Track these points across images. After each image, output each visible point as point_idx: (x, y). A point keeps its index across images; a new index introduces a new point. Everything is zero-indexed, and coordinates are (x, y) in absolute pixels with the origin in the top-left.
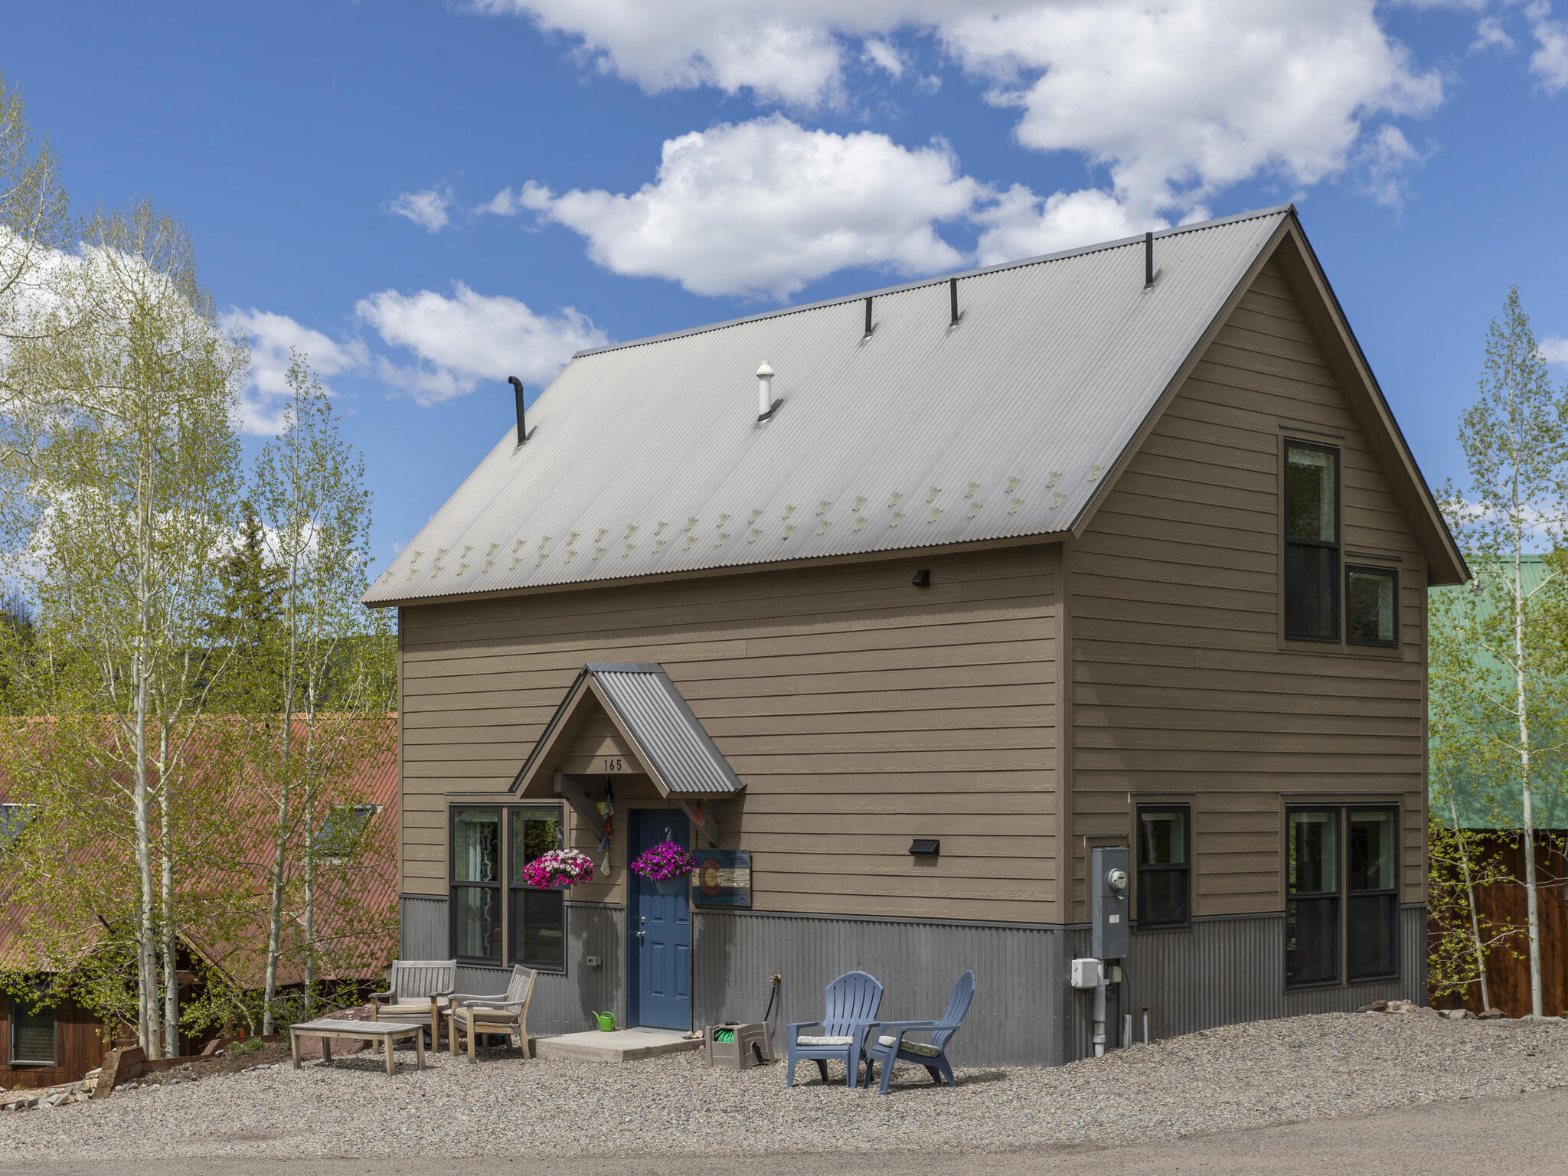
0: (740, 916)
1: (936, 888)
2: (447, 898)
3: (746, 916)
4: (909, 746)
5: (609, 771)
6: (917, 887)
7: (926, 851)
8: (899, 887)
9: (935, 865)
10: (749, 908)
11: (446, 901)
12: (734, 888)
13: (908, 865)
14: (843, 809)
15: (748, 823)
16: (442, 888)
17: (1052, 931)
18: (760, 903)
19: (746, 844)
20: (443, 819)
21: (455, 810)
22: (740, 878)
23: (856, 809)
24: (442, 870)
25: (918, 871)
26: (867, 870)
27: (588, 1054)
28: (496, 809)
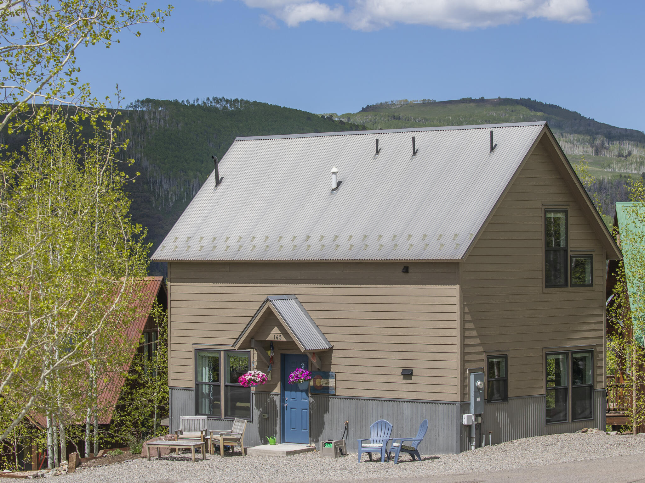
0: (331, 398)
1: (411, 387)
2: (194, 389)
3: (333, 398)
4: (400, 334)
5: (276, 340)
6: (404, 387)
7: (407, 374)
8: (397, 387)
9: (411, 379)
10: (335, 395)
11: (193, 390)
12: (329, 387)
13: (400, 379)
14: (374, 357)
15: (334, 361)
16: (192, 385)
17: (456, 404)
18: (339, 393)
19: (333, 369)
20: (192, 355)
21: (197, 351)
22: (332, 383)
23: (379, 357)
24: (192, 377)
25: (404, 381)
26: (384, 380)
27: (270, 453)
28: (219, 351)
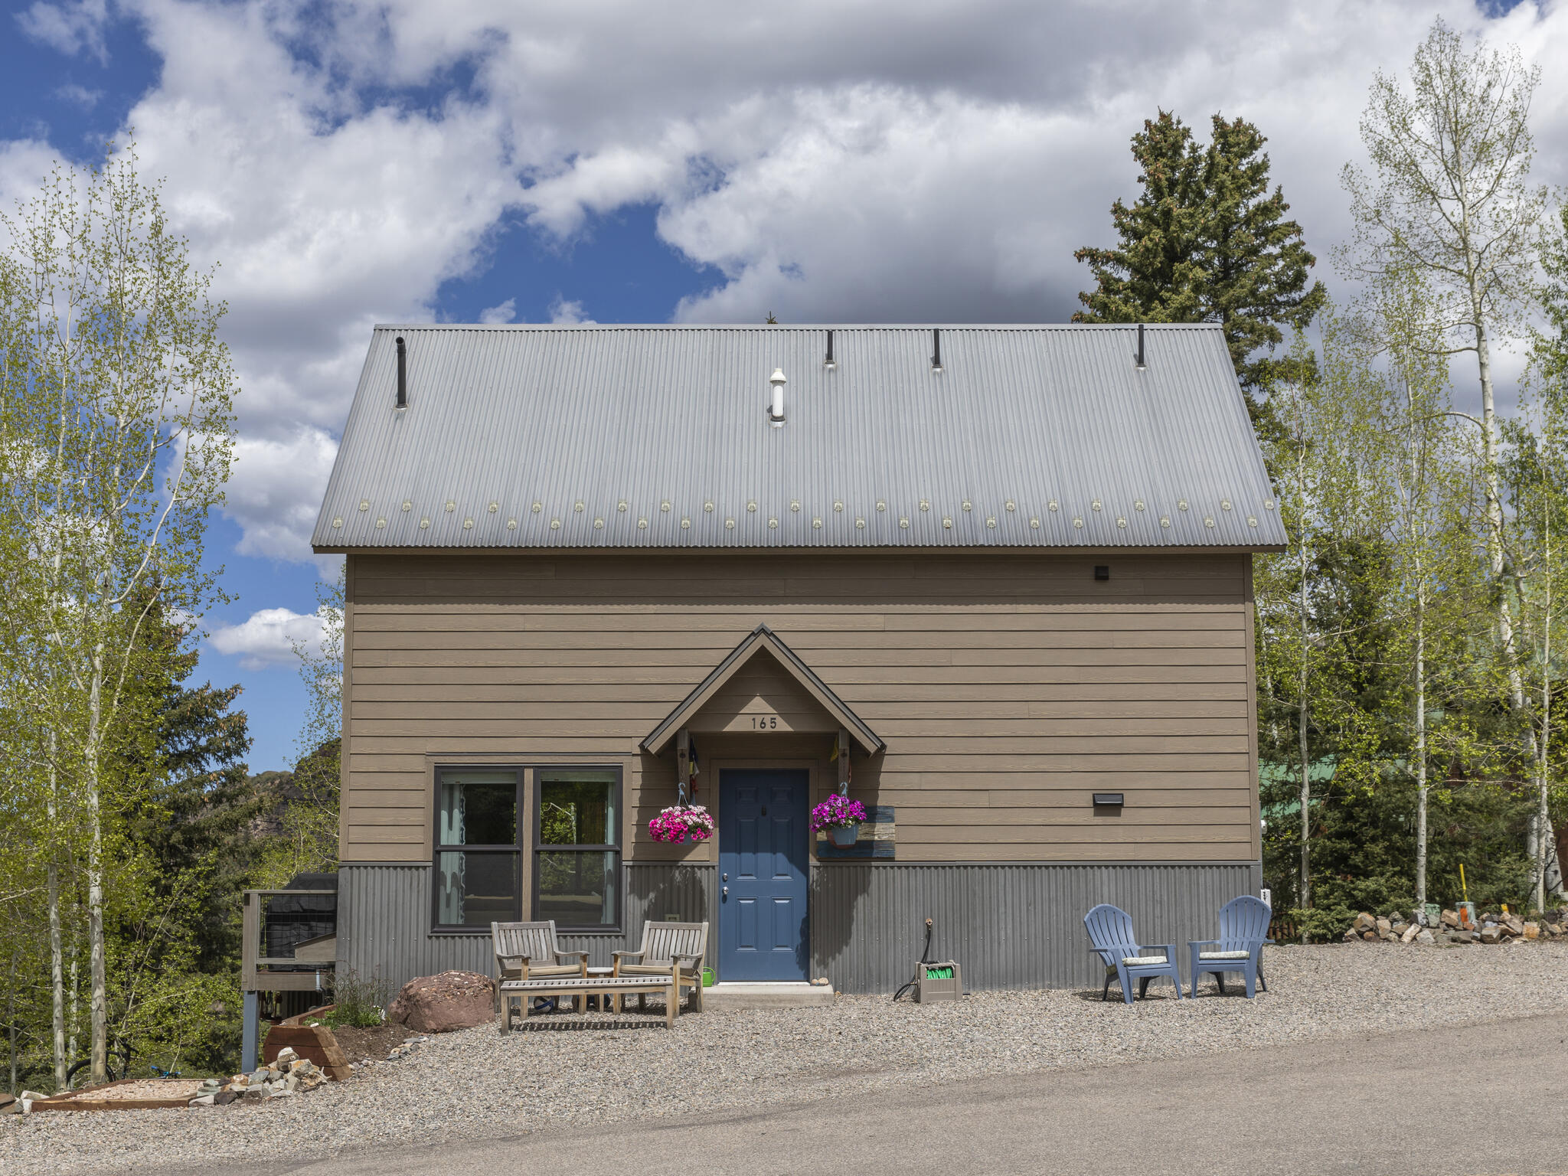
0: (877, 867)
1: (1120, 834)
2: (431, 864)
3: (885, 867)
4: (1087, 714)
5: (758, 729)
6: (1099, 834)
7: (1108, 806)
8: (1076, 835)
9: (1119, 815)
10: (892, 859)
11: (425, 868)
12: (873, 841)
13: (1088, 816)
14: (1009, 768)
15: (884, 780)
16: (421, 854)
17: (1248, 867)
18: (901, 854)
19: (883, 800)
20: (427, 782)
21: (440, 771)
22: (882, 831)
23: (1026, 768)
24: (424, 835)
25: (1099, 820)
26: (1039, 821)
28: (518, 770)
